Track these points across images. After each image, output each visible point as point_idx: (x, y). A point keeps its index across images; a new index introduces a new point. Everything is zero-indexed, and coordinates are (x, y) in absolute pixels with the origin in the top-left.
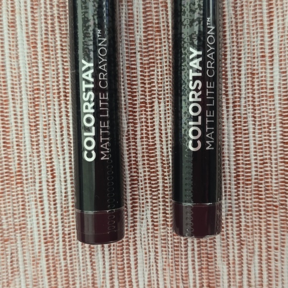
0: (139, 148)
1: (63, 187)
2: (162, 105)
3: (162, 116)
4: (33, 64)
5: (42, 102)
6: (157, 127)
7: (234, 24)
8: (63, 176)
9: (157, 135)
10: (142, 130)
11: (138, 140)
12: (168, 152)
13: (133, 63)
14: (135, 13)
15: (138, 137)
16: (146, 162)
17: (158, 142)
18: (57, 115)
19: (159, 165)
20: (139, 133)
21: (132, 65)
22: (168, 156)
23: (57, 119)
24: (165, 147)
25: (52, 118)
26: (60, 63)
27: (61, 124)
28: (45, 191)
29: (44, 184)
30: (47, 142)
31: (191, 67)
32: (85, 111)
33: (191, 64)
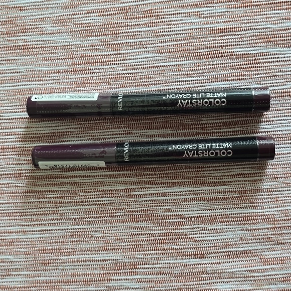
0: (226, 130)
1: (247, 169)
2: (203, 119)
3: (209, 119)
4: (184, 184)
5: (203, 180)
6: (214, 121)
7: (163, 85)
8: (241, 170)
9: (218, 121)
10: (216, 129)
11: (222, 131)
12: (228, 116)
14: (158, 133)
15: (220, 131)
16: (233, 126)
17: (222, 121)
18: (209, 172)
19: (234, 120)
20: (218, 131)
21: (183, 134)
22: (230, 115)
23: (211, 172)
24: (225, 117)
25: (211, 175)
26: (183, 170)
27: (214, 170)
28: (249, 179)
29: (245, 179)
30: (223, 177)
31: (186, 105)
32: (207, 156)
33: (185, 105)
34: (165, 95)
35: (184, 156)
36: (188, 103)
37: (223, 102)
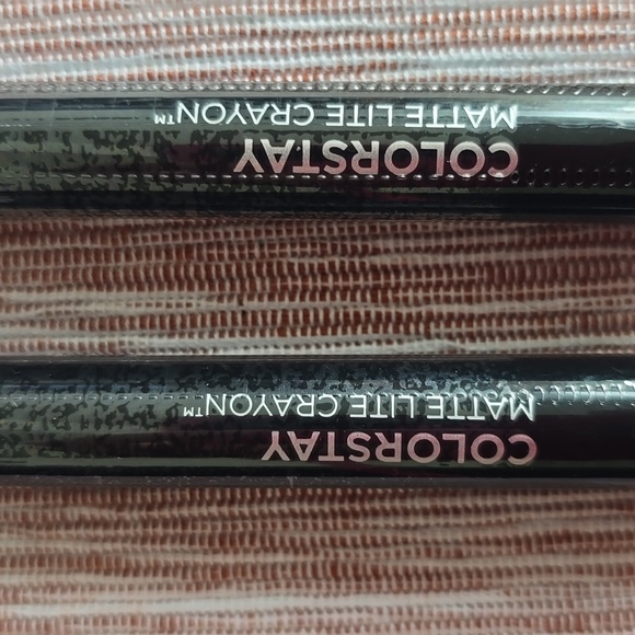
0: (497, 307)
1: (595, 512)
2: (380, 244)
3: (411, 244)
4: (269, 578)
5: (368, 558)
6: (440, 259)
8: (564, 514)
9: (462, 258)
10: (447, 300)
11: (477, 309)
12: (511, 231)
13: (269, 319)
14: (143, 310)
15: (466, 309)
16: (536, 290)
17: (482, 257)
18: (401, 522)
19: (545, 254)
20: (456, 309)
21: (274, 322)
22: (522, 231)
23: (412, 521)
24: (496, 239)
25: (409, 536)
26: (265, 508)
27: (426, 512)
28: (603, 560)
29: (582, 561)
30: (473, 549)
31: (287, 169)
32: (397, 459)
33: (278, 167)
34: (167, 104)
35: (266, 457)
36: (296, 156)
37: (500, 159)
